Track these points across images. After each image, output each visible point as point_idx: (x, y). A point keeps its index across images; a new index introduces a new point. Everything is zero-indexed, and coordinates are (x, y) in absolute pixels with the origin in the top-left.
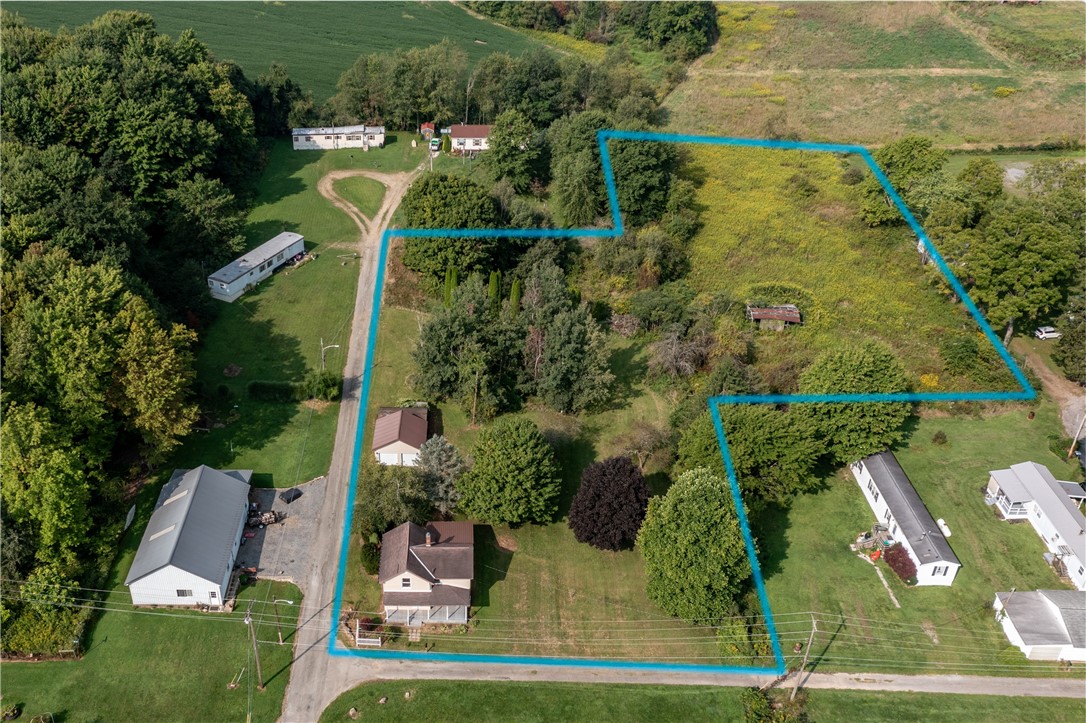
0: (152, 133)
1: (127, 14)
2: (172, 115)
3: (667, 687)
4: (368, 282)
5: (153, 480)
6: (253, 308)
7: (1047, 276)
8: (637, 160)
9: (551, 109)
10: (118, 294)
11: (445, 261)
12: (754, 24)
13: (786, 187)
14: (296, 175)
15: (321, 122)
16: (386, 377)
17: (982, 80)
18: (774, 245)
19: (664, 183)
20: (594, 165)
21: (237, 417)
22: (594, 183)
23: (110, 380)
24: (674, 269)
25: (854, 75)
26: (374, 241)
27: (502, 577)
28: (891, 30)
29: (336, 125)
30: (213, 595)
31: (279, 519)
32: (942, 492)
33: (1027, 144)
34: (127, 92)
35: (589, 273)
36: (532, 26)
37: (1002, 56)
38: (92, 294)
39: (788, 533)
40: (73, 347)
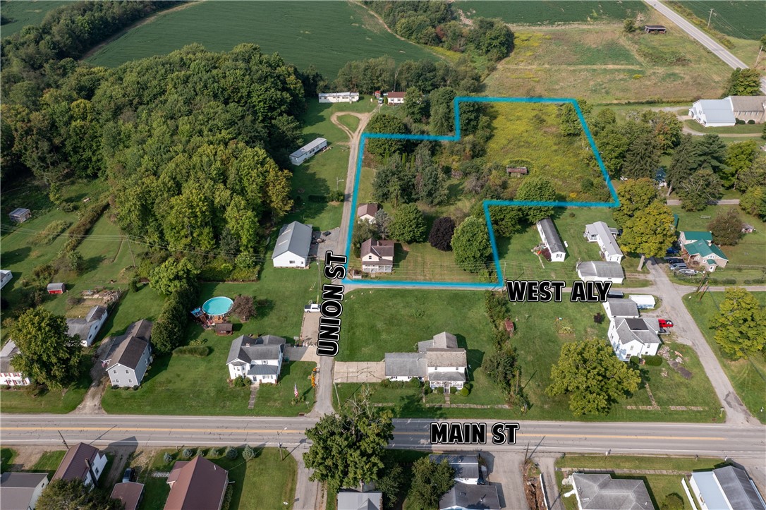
0: (265, 97)
1: (249, 45)
2: (273, 90)
3: (459, 290)
4: (353, 158)
5: (275, 229)
6: (308, 167)
7: (616, 154)
8: (465, 108)
9: (432, 85)
10: (265, 158)
11: (385, 149)
12: (531, 43)
13: (532, 120)
14: (321, 114)
15: (331, 91)
16: (361, 194)
17: (630, 71)
18: (523, 144)
19: (477, 118)
20: (448, 110)
21: (305, 207)
22: (448, 117)
23: (263, 189)
24: (479, 153)
25: (572, 68)
26: (355, 142)
27: (404, 259)
28: (594, 46)
29: (338, 92)
30: (302, 263)
31: (323, 241)
32: (569, 233)
33: (640, 101)
34: (255, 81)
35: (444, 155)
36: (427, 44)
37: (641, 59)
38: (256, 158)
39: (509, 246)
40: (251, 177)
